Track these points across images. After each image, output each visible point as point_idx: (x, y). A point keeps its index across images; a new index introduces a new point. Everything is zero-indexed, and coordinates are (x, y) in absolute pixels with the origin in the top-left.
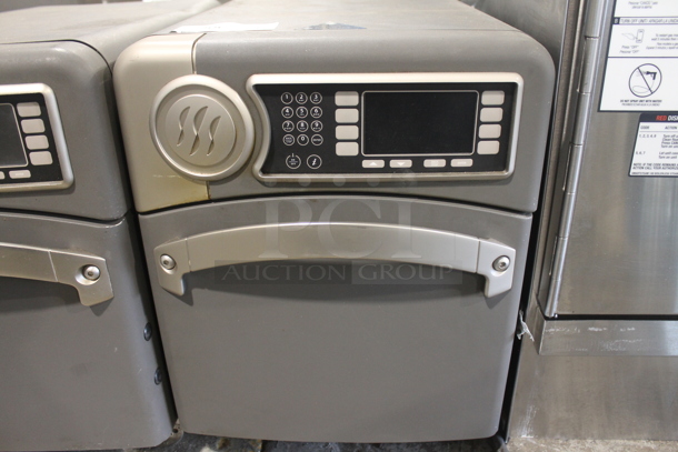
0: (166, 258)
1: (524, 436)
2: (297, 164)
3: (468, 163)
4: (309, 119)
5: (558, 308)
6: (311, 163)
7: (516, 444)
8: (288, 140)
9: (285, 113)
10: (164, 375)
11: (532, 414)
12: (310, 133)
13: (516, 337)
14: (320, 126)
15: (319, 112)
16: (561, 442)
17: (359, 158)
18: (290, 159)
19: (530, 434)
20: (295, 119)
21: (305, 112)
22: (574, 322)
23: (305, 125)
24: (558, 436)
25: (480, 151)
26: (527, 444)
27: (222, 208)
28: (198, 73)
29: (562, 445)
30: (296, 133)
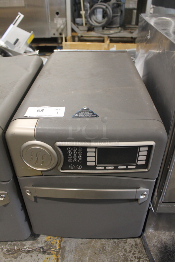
0: (28, 190)
1: (150, 230)
2: (73, 167)
3: (134, 167)
4: (78, 155)
5: (164, 200)
6: (78, 167)
7: (148, 234)
8: (70, 161)
9: (69, 153)
10: (28, 219)
11: (153, 225)
12: (78, 159)
13: (149, 208)
14: (81, 157)
15: (81, 153)
16: (163, 233)
17: (95, 166)
18: (70, 166)
19: (153, 230)
20: (72, 155)
21: (76, 153)
22: (169, 204)
23: (76, 157)
24: (162, 231)
25: (138, 164)
26: (151, 233)
27: (47, 178)
28: (37, 140)
29: (163, 234)
30: (73, 159)
